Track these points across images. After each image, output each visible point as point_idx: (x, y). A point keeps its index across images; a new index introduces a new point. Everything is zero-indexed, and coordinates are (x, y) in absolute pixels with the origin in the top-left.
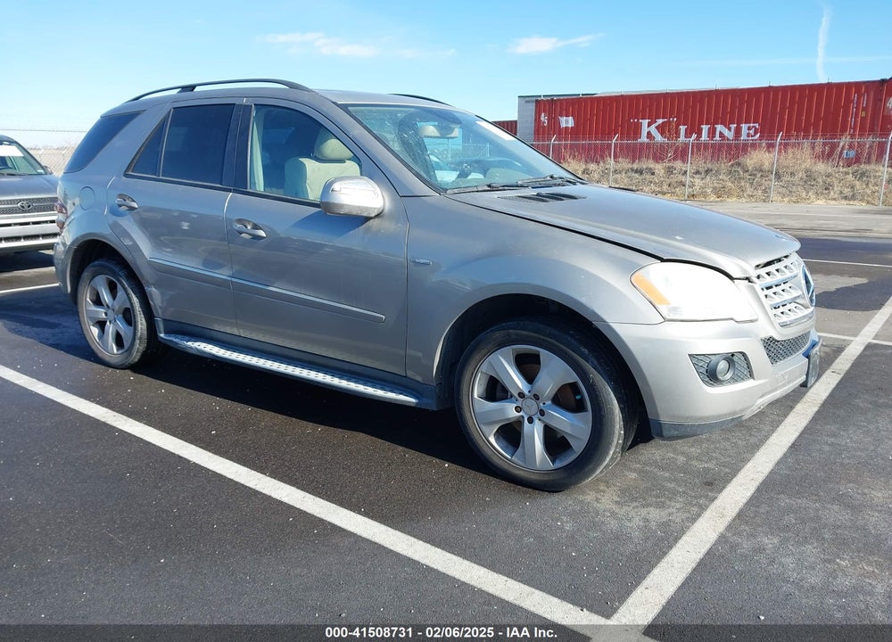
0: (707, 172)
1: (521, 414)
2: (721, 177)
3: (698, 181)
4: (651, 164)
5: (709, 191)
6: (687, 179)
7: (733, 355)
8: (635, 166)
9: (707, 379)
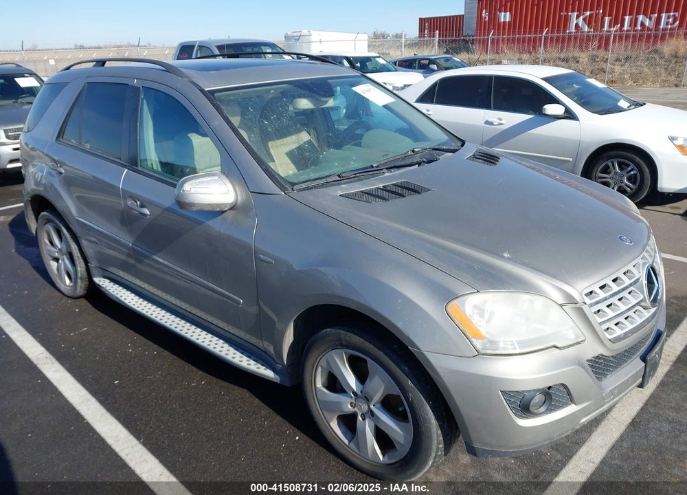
0: (627, 59)
1: (356, 409)
2: (639, 64)
3: (617, 68)
4: (577, 53)
5: (627, 76)
6: (608, 67)
7: (549, 388)
8: (562, 56)
9: (520, 413)
